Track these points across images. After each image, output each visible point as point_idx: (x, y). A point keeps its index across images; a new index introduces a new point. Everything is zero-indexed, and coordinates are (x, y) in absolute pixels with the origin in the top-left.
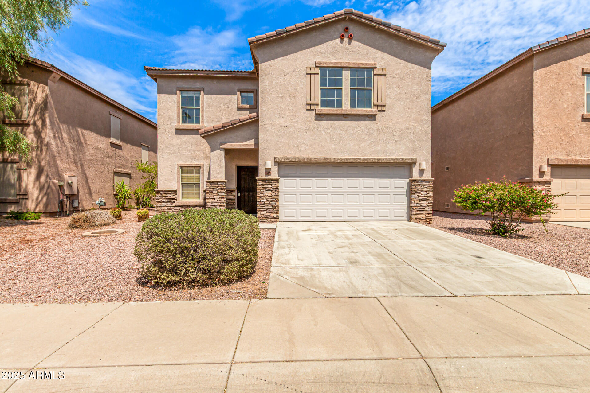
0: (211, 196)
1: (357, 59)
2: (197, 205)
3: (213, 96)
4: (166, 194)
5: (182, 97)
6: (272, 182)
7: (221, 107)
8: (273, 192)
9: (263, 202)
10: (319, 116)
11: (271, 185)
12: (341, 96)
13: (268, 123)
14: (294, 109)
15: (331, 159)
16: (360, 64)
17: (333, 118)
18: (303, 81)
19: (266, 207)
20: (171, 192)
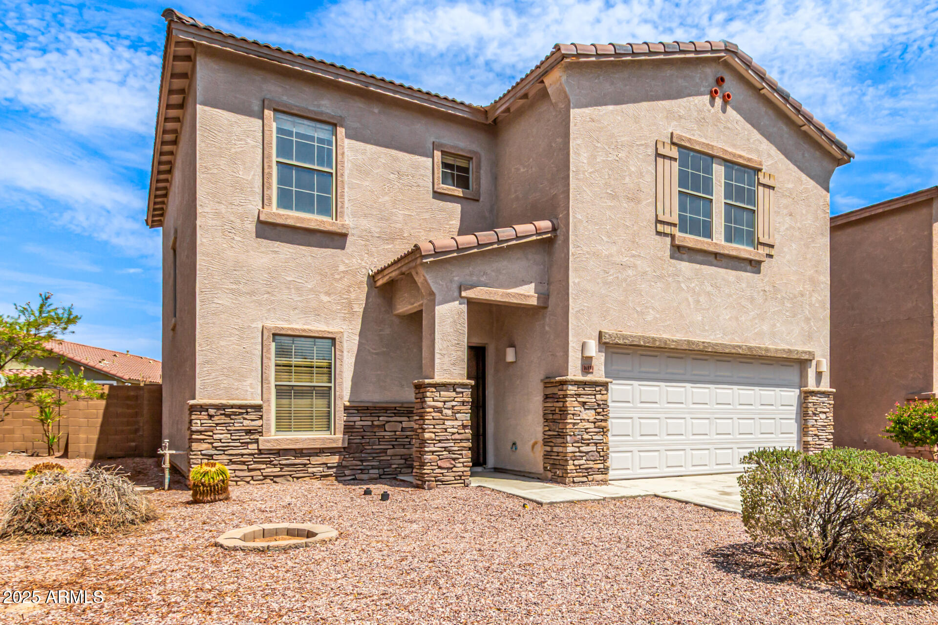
0: (438, 422)
1: (734, 146)
2: (323, 448)
3: (369, 147)
4: (228, 416)
5: (280, 130)
6: (598, 389)
7: (390, 181)
8: (599, 414)
9: (580, 437)
10: (679, 251)
11: (595, 395)
12: (711, 216)
13: (587, 252)
14: (635, 228)
15: (697, 344)
16: (740, 157)
17: (700, 257)
18: (650, 168)
19: (585, 449)
20: (245, 409)
